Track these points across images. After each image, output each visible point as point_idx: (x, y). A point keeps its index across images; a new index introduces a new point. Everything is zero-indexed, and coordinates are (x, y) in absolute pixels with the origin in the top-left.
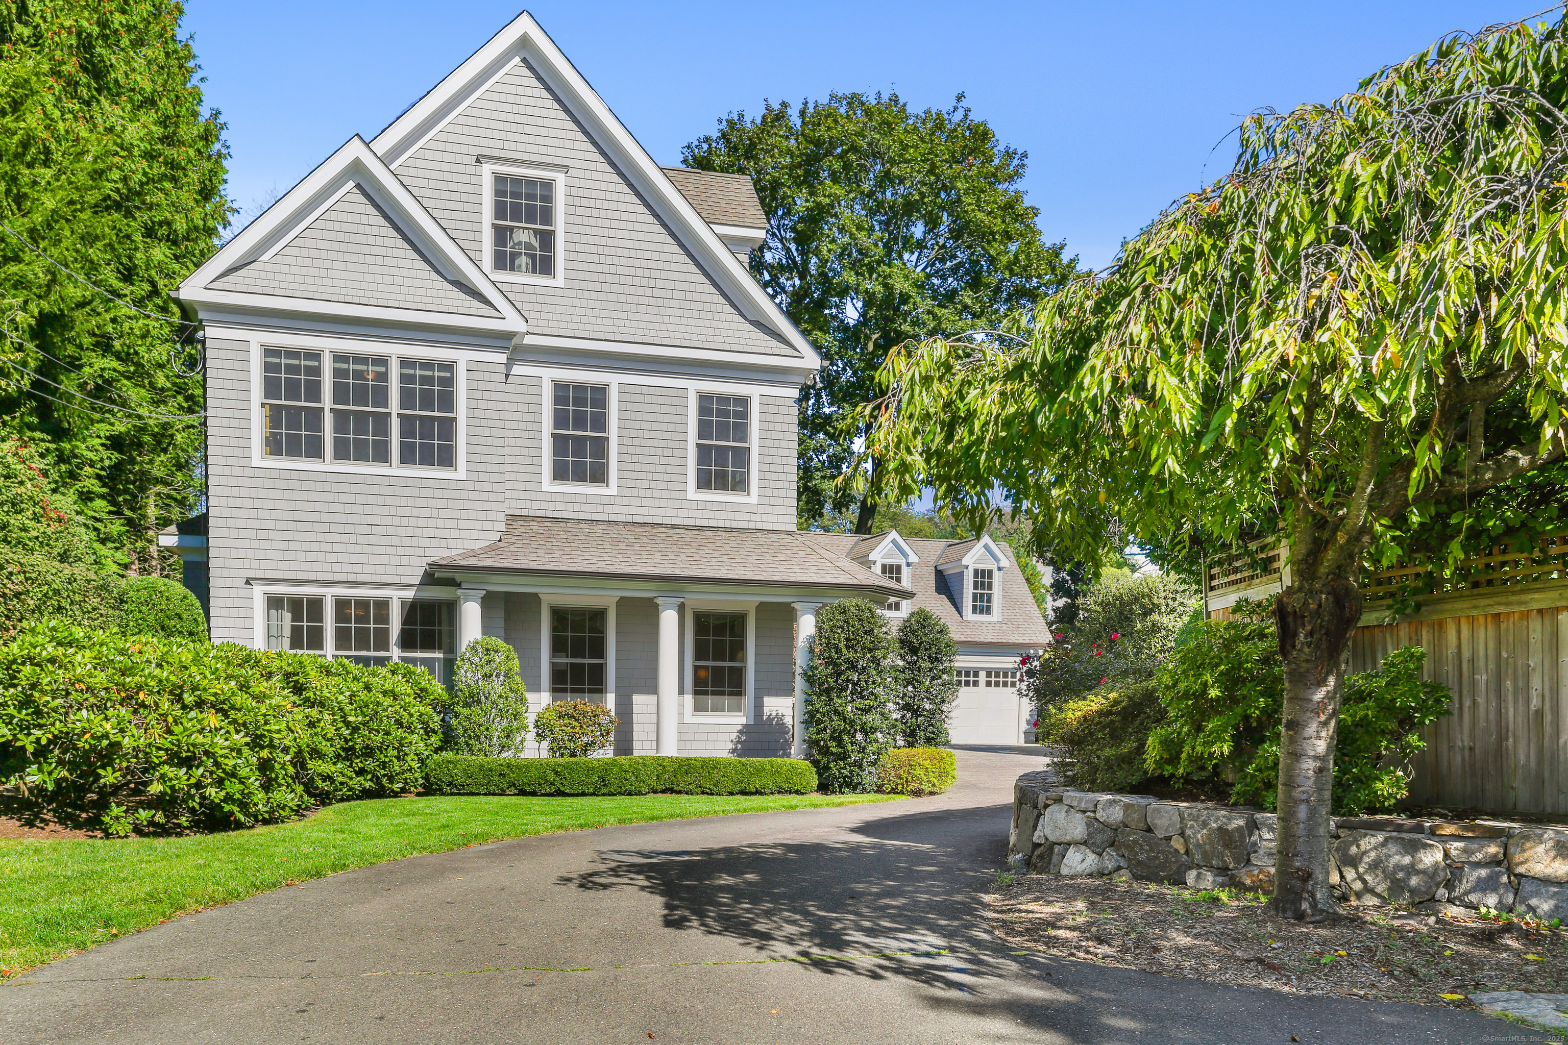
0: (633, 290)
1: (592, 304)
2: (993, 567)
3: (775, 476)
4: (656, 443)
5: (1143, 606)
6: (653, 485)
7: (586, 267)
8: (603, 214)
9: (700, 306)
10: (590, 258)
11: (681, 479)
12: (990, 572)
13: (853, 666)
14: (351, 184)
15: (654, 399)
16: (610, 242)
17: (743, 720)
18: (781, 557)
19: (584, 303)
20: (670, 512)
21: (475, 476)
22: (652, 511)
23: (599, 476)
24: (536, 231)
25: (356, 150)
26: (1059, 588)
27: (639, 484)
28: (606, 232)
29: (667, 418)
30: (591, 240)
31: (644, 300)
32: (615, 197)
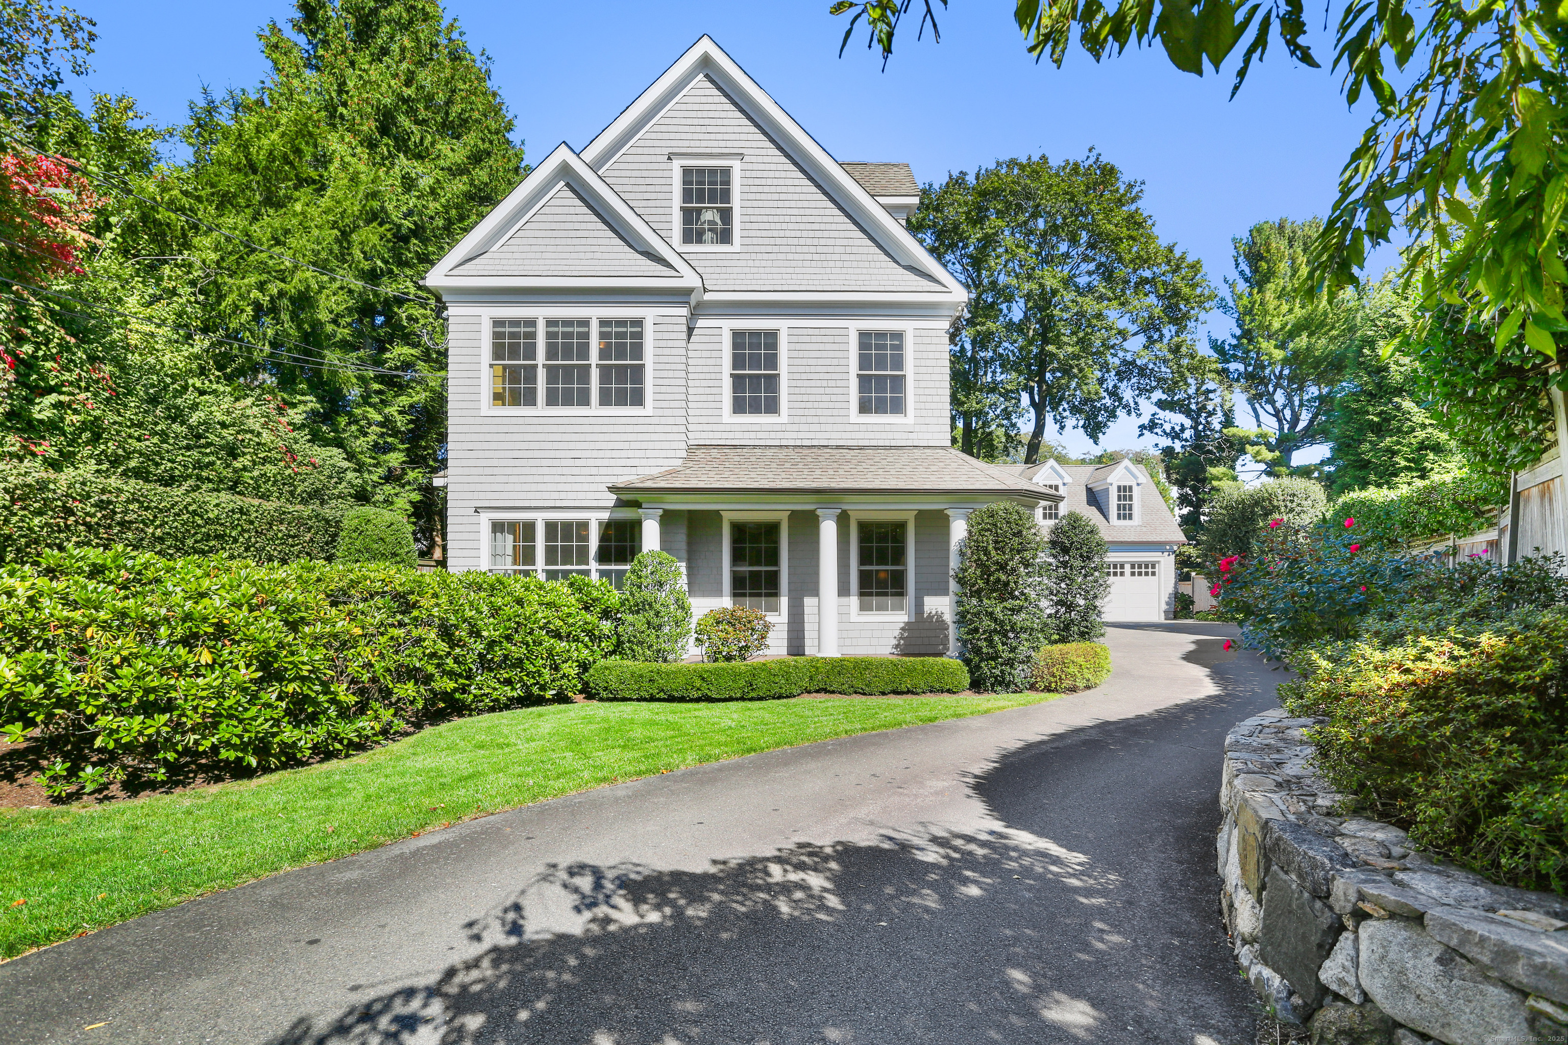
0: (799, 249)
1: (764, 263)
2: (1133, 483)
3: (929, 399)
4: (821, 376)
5: (1263, 508)
6: (819, 412)
7: (759, 233)
8: (773, 189)
9: (858, 257)
10: (762, 226)
11: (844, 405)
12: (1131, 488)
13: (1002, 567)
14: (562, 183)
15: (819, 339)
16: (779, 211)
17: (905, 619)
18: (933, 468)
19: (757, 263)
20: (834, 435)
21: (660, 412)
22: (819, 435)
23: (772, 407)
24: (717, 208)
25: (563, 154)
26: (1183, 500)
27: (806, 412)
28: (775, 204)
29: (831, 354)
30: (763, 211)
31: (809, 257)
32: (783, 174)
